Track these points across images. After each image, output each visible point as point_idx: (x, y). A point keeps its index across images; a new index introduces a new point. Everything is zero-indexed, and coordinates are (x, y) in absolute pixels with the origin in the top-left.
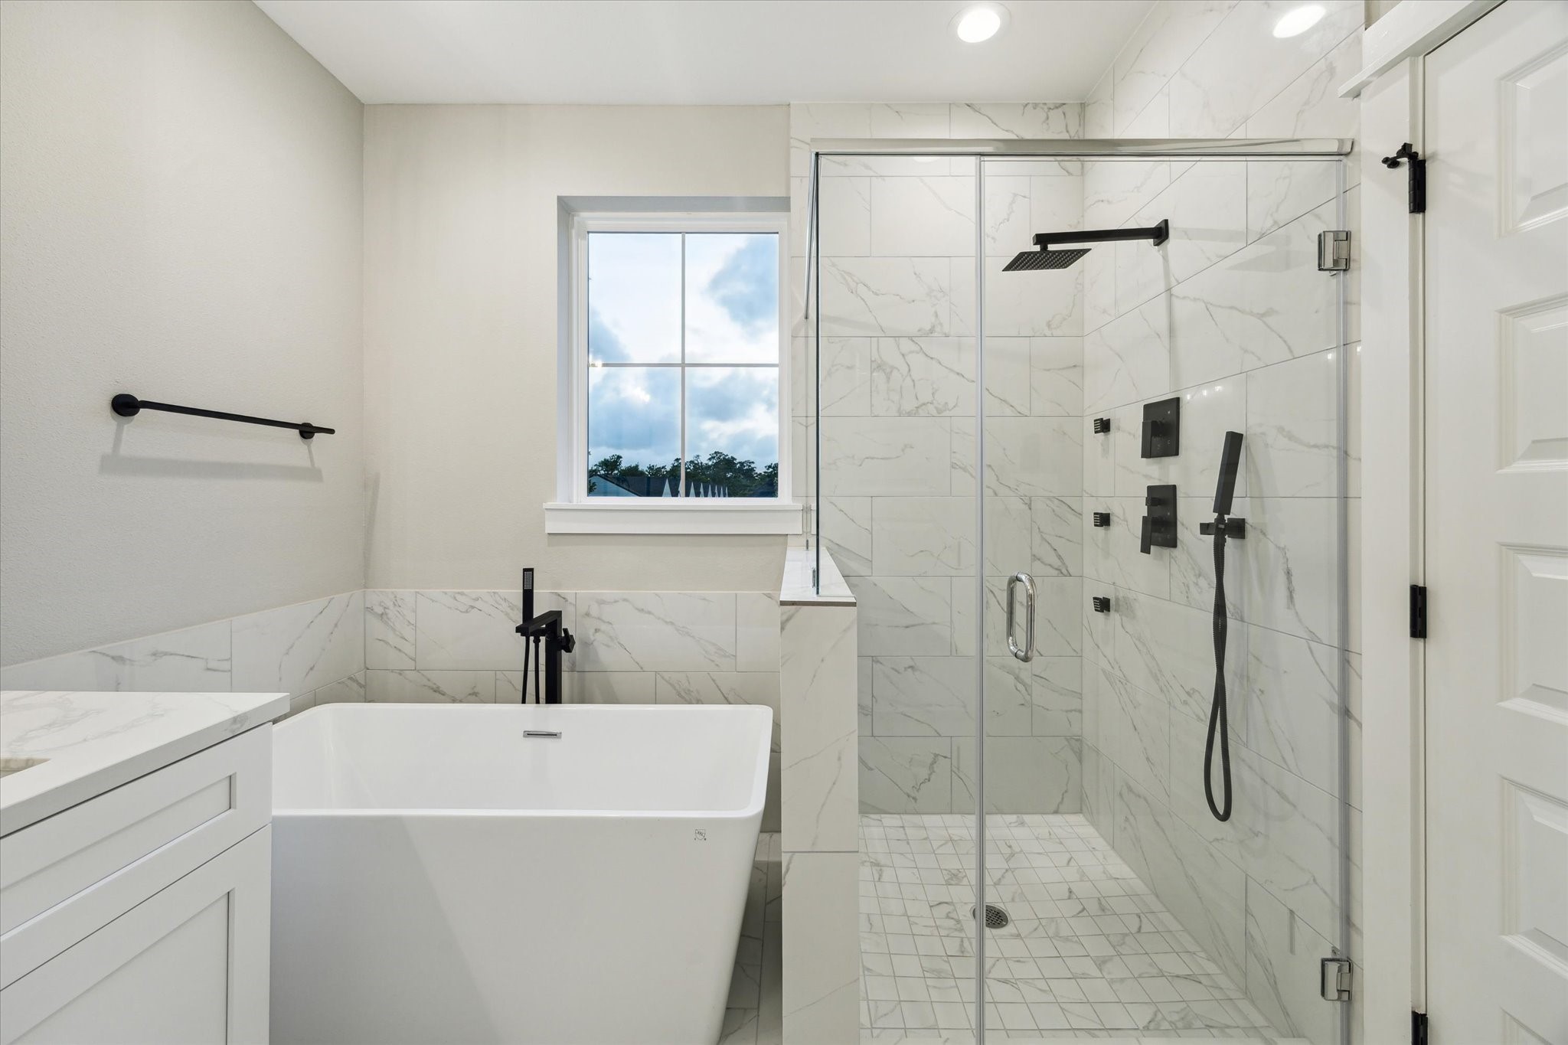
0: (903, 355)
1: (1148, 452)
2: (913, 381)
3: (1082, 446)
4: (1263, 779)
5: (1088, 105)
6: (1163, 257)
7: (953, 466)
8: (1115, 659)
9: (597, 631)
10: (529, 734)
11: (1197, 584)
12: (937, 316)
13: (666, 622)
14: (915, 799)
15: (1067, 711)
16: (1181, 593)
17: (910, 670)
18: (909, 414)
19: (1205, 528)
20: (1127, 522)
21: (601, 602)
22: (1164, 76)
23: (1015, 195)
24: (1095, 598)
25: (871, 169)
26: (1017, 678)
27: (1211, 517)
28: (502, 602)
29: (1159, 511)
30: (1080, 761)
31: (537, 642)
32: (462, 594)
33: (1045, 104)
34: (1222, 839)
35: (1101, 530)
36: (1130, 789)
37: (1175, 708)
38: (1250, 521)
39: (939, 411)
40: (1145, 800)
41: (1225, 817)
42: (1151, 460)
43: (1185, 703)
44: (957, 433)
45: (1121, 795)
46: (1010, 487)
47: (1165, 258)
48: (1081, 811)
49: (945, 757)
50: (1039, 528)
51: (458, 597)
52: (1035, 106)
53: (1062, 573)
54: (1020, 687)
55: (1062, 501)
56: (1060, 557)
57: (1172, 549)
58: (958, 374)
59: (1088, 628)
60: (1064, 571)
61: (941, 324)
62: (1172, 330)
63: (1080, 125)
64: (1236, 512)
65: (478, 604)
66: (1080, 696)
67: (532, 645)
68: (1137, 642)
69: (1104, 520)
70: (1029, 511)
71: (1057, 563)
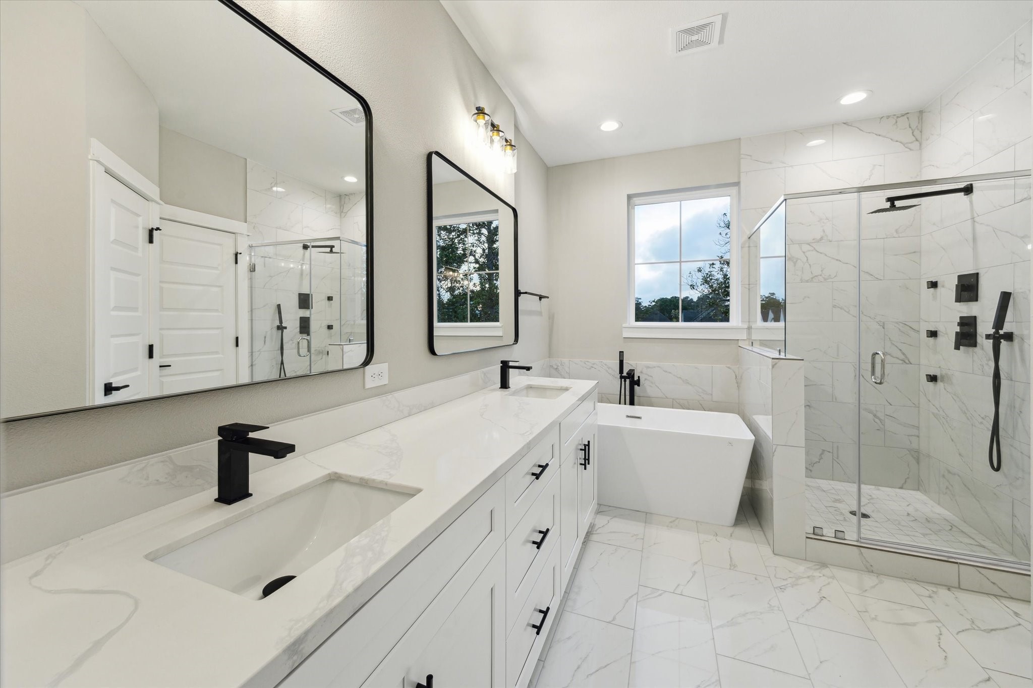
0: (804, 252)
1: (959, 299)
2: (810, 265)
3: (920, 295)
4: (1021, 453)
5: (924, 112)
6: (970, 202)
7: (834, 306)
8: (940, 407)
9: (646, 379)
10: (628, 416)
11: (988, 364)
12: (824, 232)
13: (678, 377)
14: (811, 470)
15: (908, 436)
16: (979, 369)
17: (808, 407)
18: (807, 281)
19: (988, 337)
20: (947, 334)
21: (648, 367)
22: (971, 110)
23: (874, 166)
24: (926, 375)
25: (785, 163)
26: (875, 416)
27: (992, 331)
28: (604, 366)
29: (966, 329)
30: (918, 463)
31: (625, 381)
32: (587, 361)
33: (895, 115)
34: (1001, 485)
35: (931, 340)
36: (949, 472)
37: (975, 426)
38: (1016, 332)
39: (825, 279)
40: (959, 476)
41: (998, 469)
42: (962, 303)
43: (981, 423)
44: (836, 290)
45: (944, 476)
46: (870, 317)
47: (971, 202)
48: (918, 490)
49: (829, 452)
50: (890, 339)
51: (586, 363)
52: (888, 117)
53: (905, 362)
54: (877, 420)
55: (905, 324)
56: (904, 354)
57: (974, 348)
58: (837, 260)
59: (923, 391)
60: (907, 361)
61: (827, 236)
62: (974, 239)
63: (919, 123)
64: (1007, 328)
65: (594, 366)
66: (918, 428)
67: (623, 382)
68: (954, 396)
69: (933, 334)
70: (883, 329)
71: (902, 357)
